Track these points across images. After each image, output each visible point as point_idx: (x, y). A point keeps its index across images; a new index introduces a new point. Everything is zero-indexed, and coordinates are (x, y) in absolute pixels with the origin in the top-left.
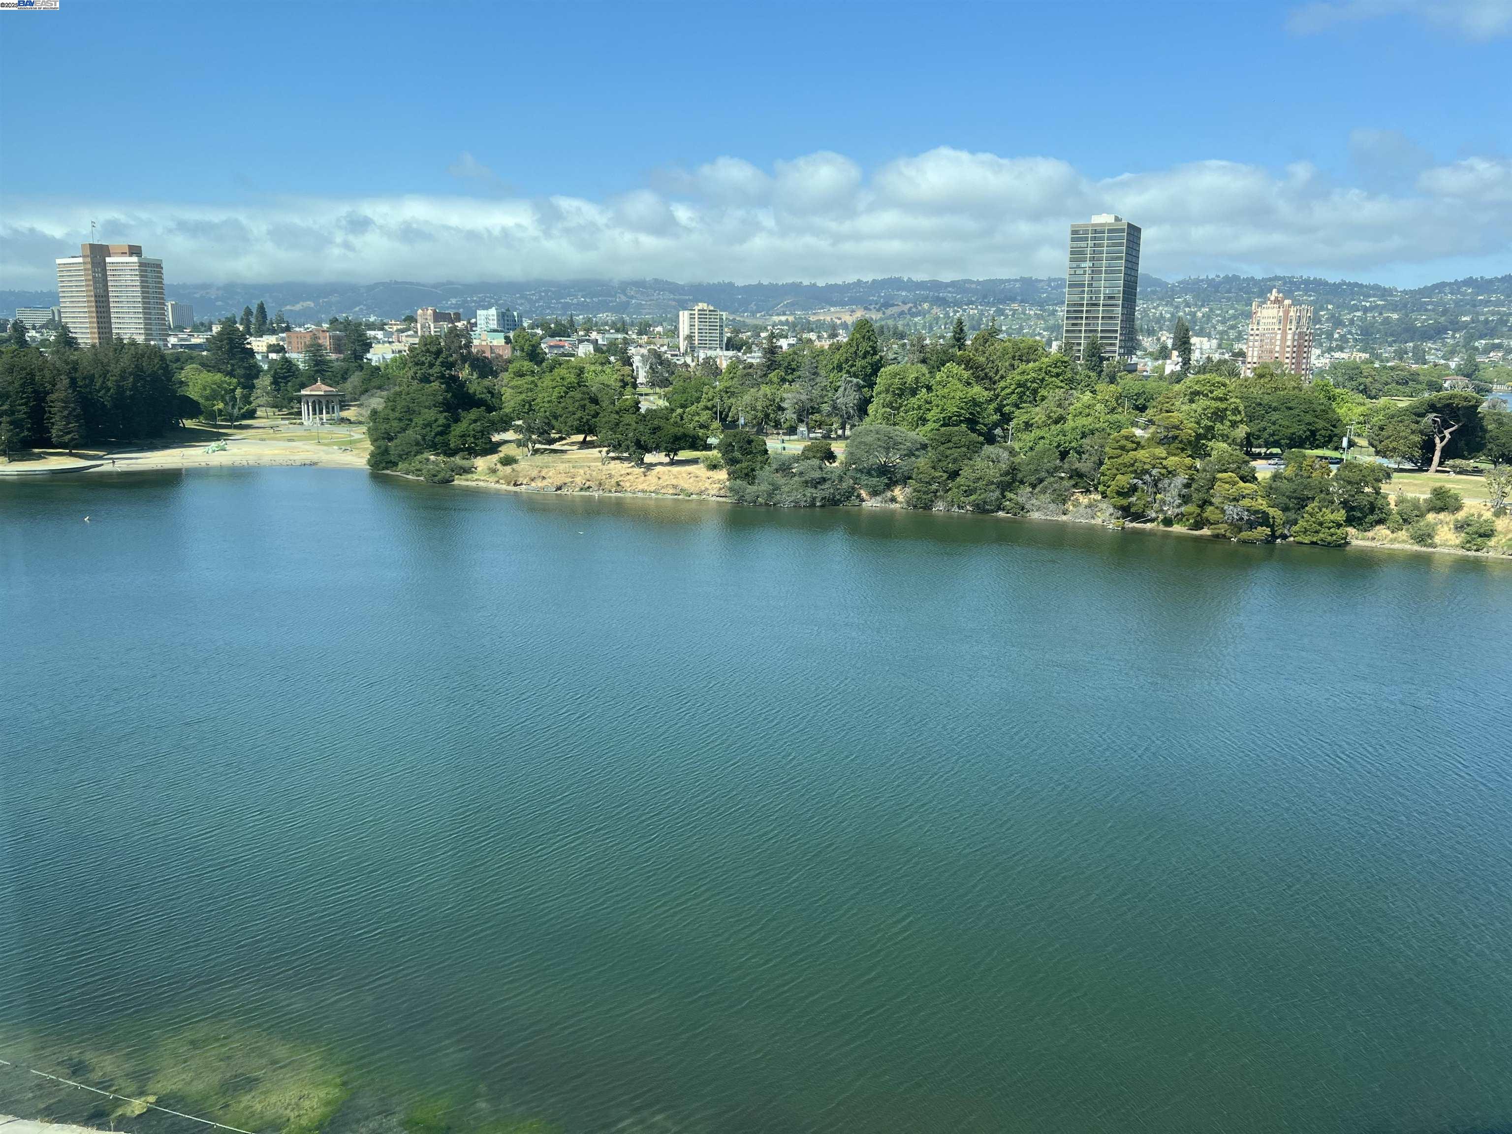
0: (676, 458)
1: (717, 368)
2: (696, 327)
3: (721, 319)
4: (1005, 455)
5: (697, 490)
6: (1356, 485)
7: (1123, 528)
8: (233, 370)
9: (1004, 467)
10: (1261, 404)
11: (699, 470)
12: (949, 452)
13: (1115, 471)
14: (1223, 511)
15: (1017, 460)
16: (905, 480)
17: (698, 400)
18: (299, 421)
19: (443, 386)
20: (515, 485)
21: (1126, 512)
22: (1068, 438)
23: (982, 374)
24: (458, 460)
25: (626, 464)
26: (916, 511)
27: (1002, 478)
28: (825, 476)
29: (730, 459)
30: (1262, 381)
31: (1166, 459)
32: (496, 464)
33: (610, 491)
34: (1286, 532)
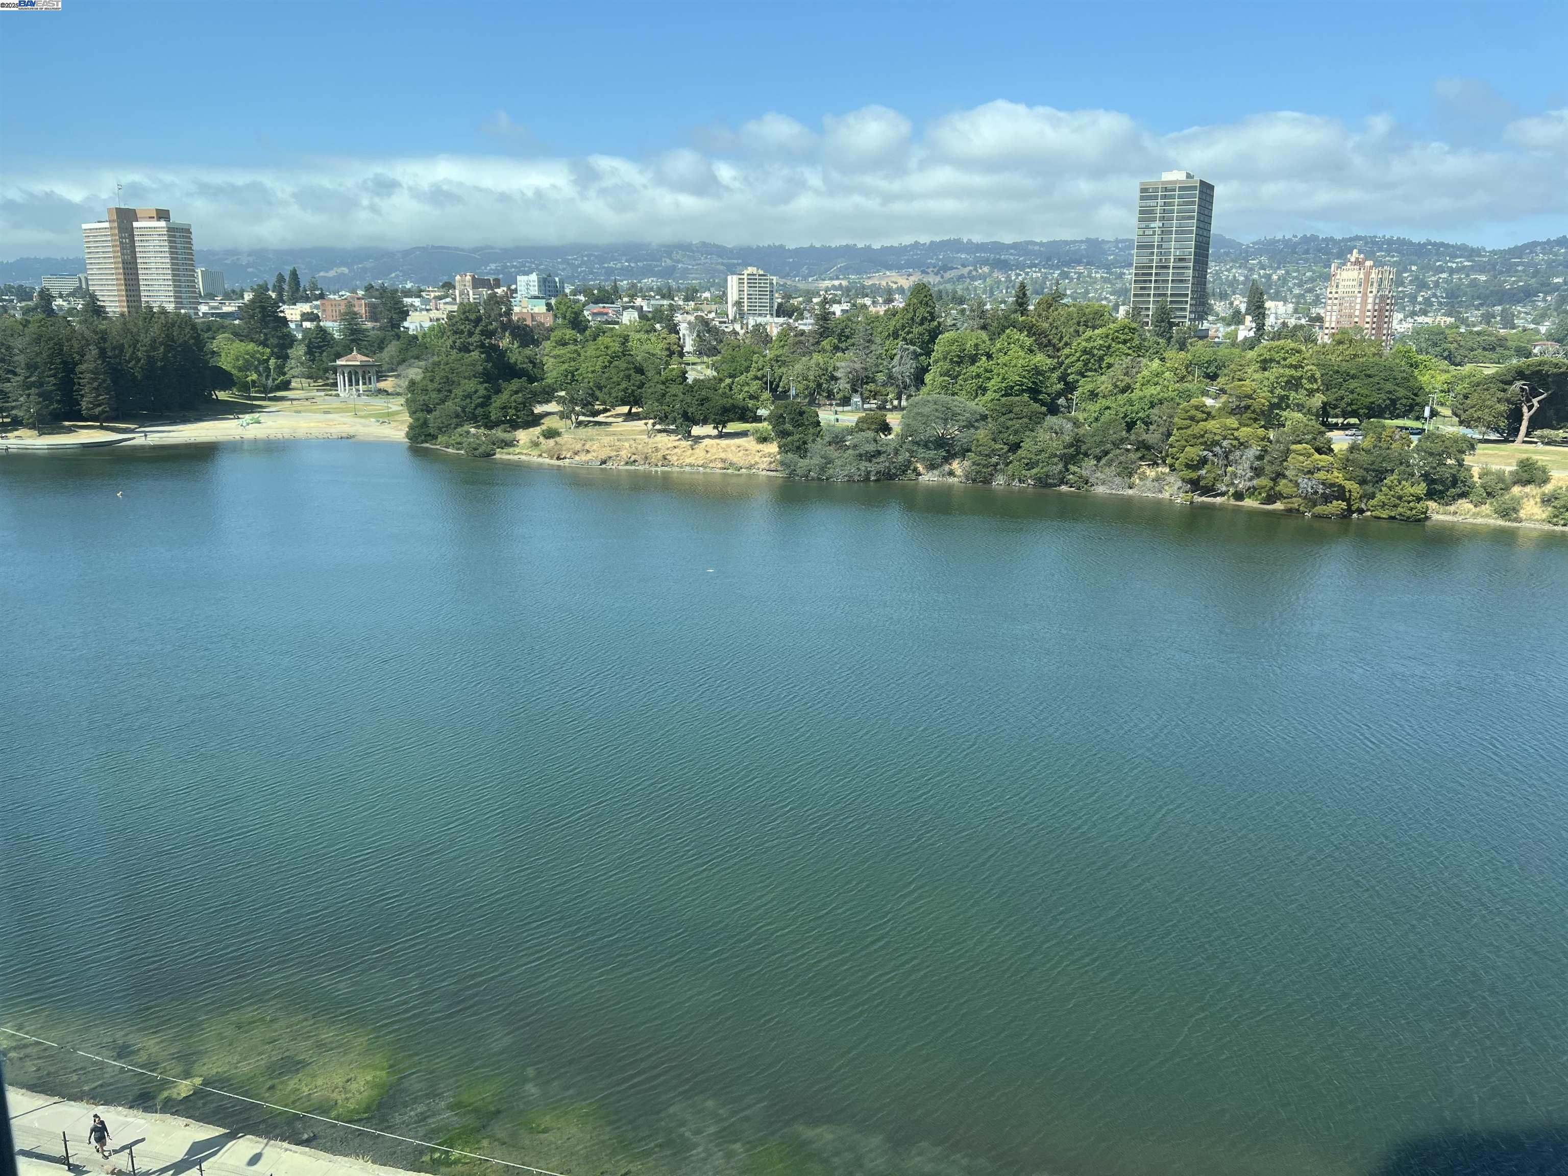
0: (724, 430)
1: (767, 335)
2: (746, 293)
3: (771, 284)
4: (1069, 426)
5: (747, 464)
6: (1439, 456)
7: (1192, 503)
8: (266, 339)
9: (1067, 439)
10: (1338, 372)
11: (749, 443)
12: (1011, 423)
13: (1185, 443)
14: (1297, 485)
15: (1081, 431)
16: (964, 452)
17: (747, 369)
18: (334, 393)
19: (483, 356)
20: (558, 458)
21: (1195, 485)
22: (1135, 408)
23: (1045, 341)
24: (499, 433)
25: (673, 437)
26: (975, 485)
27: (1066, 451)
28: (879, 448)
29: (781, 432)
30: (1341, 347)
31: (1237, 429)
32: (538, 438)
33: (657, 465)
34: (1363, 506)
